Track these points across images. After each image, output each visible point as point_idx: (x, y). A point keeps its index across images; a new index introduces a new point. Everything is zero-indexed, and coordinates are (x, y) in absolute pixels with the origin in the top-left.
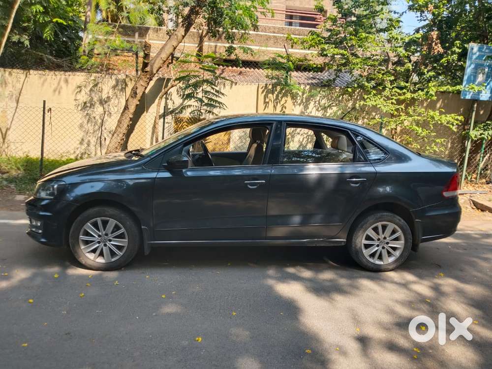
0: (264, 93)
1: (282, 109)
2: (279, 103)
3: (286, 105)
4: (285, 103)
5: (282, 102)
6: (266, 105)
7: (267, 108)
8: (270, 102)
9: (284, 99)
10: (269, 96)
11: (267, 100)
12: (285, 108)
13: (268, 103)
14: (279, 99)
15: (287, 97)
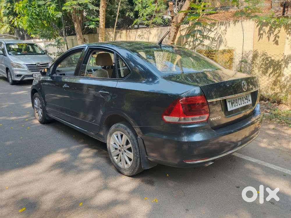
0: (259, 26)
1: (275, 39)
2: (272, 34)
3: (279, 35)
4: (278, 33)
5: (275, 33)
6: (260, 37)
7: (261, 39)
8: (264, 34)
9: (277, 30)
10: (263, 28)
11: (261, 32)
12: (278, 37)
13: (262, 34)
14: (272, 30)
15: (280, 28)
